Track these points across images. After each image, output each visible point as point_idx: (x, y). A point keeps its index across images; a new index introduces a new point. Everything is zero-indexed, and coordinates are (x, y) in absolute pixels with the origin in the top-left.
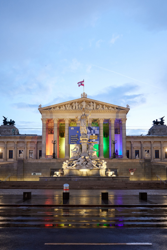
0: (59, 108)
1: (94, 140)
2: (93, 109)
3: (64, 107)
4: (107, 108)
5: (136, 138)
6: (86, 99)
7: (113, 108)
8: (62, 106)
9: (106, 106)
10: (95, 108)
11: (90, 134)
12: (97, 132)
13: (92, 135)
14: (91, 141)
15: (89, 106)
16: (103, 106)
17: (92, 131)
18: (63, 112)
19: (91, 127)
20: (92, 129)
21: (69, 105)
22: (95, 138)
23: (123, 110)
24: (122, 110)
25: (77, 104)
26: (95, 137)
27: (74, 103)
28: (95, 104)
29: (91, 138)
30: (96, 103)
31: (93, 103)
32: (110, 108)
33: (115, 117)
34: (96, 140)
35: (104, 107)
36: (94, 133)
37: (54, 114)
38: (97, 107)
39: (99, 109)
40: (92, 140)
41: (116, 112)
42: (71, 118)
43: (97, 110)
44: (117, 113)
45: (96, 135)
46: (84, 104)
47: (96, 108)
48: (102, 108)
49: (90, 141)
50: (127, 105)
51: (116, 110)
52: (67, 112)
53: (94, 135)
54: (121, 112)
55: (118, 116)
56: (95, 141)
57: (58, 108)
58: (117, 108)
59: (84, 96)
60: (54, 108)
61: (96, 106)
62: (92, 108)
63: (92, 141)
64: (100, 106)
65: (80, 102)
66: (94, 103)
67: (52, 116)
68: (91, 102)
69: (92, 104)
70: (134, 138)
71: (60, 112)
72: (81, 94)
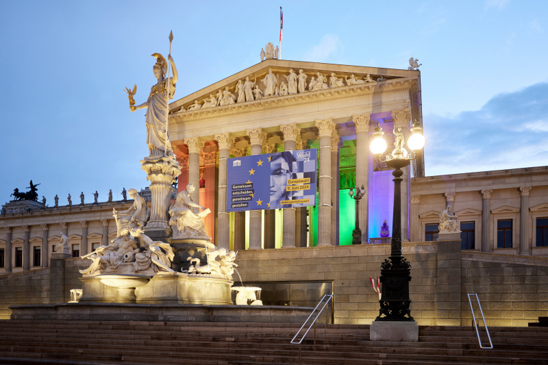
0: (199, 106)
1: (300, 193)
2: (298, 92)
3: (213, 99)
4: (340, 83)
5: (465, 180)
6: (274, 63)
7: (363, 77)
8: (207, 96)
9: (339, 75)
10: (302, 89)
11: (288, 174)
12: (310, 166)
13: (295, 176)
14: (290, 198)
15: (285, 87)
16: (329, 77)
17: (294, 163)
18: (210, 115)
19: (291, 152)
20: (295, 160)
21: (226, 93)
22: (302, 187)
23: (394, 81)
24: (390, 81)
25: (248, 84)
26: (302, 184)
27: (240, 81)
28: (302, 77)
29: (291, 187)
30: (305, 71)
31: (298, 74)
32: (353, 80)
33: (370, 110)
34: (306, 193)
35: (333, 79)
36: (301, 169)
37: (188, 126)
38: (310, 85)
39: (315, 89)
40: (293, 192)
41: (372, 90)
42: (232, 131)
43: (308, 94)
44: (378, 92)
45: (306, 175)
46: (270, 81)
47: (307, 89)
48: (325, 86)
49: (287, 199)
50: (412, 59)
51: (373, 83)
52: (222, 113)
53: (300, 176)
54: (391, 88)
55: (378, 105)
56: (302, 197)
57: (197, 106)
58: (375, 78)
59: (270, 56)
60: (187, 106)
61: (308, 82)
62: (293, 90)
63: (294, 198)
64: (321, 78)
65: (257, 78)
66: (301, 71)
67: (181, 132)
68: (291, 71)
69: (293, 75)
70: (456, 181)
71: (204, 116)
72: (263, 52)
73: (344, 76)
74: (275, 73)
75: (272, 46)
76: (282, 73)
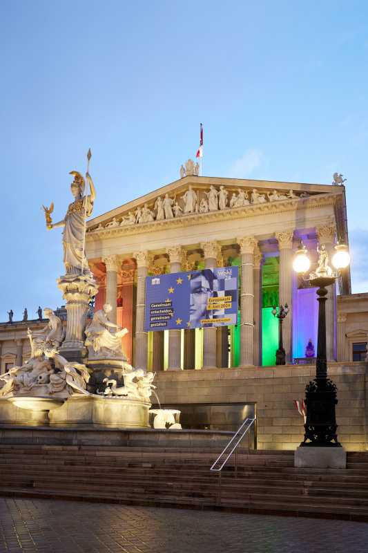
0: (117, 224)
1: (221, 312)
2: (219, 209)
3: (131, 217)
4: (262, 199)
7: (286, 193)
8: (126, 213)
9: (260, 191)
10: (223, 205)
11: (209, 293)
12: (231, 284)
13: (215, 295)
14: (211, 317)
15: (205, 203)
16: (250, 193)
17: (215, 282)
18: (128, 233)
19: (212, 270)
20: (215, 278)
21: (145, 210)
22: (223, 306)
23: (318, 197)
24: (314, 197)
25: (168, 201)
26: (223, 303)
27: (159, 198)
28: (223, 194)
29: (212, 306)
30: (226, 187)
31: (218, 190)
32: (275, 196)
33: (294, 226)
34: (227, 312)
35: (255, 195)
36: (222, 288)
37: (106, 244)
38: (232, 202)
39: (236, 205)
40: (214, 311)
41: (296, 206)
42: (151, 249)
43: (229, 210)
44: (301, 209)
45: (227, 293)
46: (190, 198)
47: (228, 205)
48: (247, 203)
49: (208, 318)
50: (336, 174)
52: (141, 231)
53: (221, 294)
54: (315, 203)
55: (301, 221)
56: (223, 316)
57: (115, 223)
58: (298, 193)
59: (190, 173)
60: (105, 224)
61: (229, 198)
62: (213, 207)
63: (214, 317)
64: (242, 194)
65: (176, 195)
66: (221, 188)
67: (99, 250)
68: (211, 188)
69: (213, 192)
71: (122, 234)
72: (182, 168)
73: (266, 192)
74: (195, 190)
75: (192, 163)
76: (202, 190)
